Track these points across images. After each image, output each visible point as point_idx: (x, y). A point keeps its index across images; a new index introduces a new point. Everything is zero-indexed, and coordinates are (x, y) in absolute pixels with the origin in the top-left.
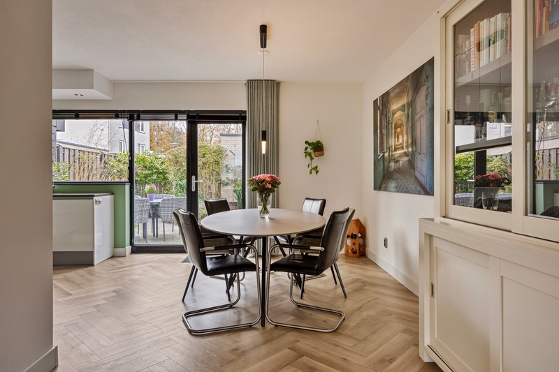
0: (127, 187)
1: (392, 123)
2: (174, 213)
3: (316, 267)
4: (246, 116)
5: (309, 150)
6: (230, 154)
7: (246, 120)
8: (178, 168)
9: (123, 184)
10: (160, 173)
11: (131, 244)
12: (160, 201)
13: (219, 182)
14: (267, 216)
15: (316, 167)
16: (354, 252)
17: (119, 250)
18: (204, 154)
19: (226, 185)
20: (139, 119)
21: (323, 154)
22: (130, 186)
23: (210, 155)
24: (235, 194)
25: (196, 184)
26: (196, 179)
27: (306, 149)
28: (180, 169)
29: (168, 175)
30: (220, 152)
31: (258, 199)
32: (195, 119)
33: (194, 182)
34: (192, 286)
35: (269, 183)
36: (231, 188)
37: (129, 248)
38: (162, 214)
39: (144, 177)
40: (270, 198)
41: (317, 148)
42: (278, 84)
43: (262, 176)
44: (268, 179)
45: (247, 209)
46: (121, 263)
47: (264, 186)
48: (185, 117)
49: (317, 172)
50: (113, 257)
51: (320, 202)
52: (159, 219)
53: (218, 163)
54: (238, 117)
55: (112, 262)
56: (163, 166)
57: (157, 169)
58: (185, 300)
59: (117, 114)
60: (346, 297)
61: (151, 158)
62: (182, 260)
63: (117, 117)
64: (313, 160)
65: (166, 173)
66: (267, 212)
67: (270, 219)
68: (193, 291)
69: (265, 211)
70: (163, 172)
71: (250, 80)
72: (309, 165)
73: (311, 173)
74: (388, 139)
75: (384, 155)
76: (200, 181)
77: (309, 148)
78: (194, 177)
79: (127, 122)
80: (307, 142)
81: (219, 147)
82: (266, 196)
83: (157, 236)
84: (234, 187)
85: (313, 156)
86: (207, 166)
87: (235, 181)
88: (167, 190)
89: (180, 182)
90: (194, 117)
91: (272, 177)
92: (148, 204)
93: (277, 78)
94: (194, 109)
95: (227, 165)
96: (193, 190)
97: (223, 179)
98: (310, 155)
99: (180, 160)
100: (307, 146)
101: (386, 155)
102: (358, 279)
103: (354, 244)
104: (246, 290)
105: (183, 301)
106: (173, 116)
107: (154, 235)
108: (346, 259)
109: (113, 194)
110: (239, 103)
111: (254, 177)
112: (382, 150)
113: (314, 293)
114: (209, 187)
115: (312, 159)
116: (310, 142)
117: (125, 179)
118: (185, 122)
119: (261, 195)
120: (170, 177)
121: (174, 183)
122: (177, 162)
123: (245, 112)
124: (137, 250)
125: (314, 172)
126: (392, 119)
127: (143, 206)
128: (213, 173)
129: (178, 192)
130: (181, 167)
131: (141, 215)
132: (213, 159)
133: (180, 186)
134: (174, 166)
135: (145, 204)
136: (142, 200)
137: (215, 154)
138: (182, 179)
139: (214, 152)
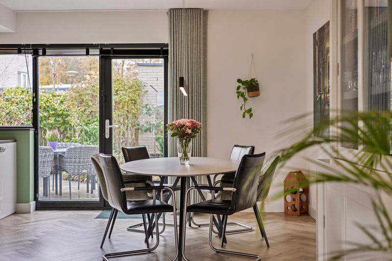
0: (32, 133)
1: (326, 62)
2: (92, 159)
3: (230, 208)
4: (168, 50)
5: (242, 90)
6: (150, 90)
7: (168, 54)
8: (83, 109)
9: (27, 129)
10: (59, 116)
11: (36, 199)
12: (65, 150)
13: (137, 127)
14: (187, 163)
15: (250, 110)
16: (295, 210)
17: (23, 206)
19: (146, 131)
20: (44, 54)
21: (258, 95)
22: (35, 131)
23: (124, 92)
24: (157, 144)
25: (111, 129)
26: (111, 124)
27: (238, 88)
28: (85, 110)
29: (69, 118)
30: (137, 88)
31: (179, 145)
32: (108, 53)
33: (107, 126)
34: (109, 237)
35: (190, 129)
36: (152, 135)
37: (33, 204)
38: (68, 166)
40: (190, 144)
41: (252, 87)
42: (206, 12)
43: (182, 121)
44: (188, 124)
45: (169, 158)
46: (26, 218)
47: (184, 131)
48: (97, 52)
49: (251, 116)
50: (16, 213)
51: (249, 149)
52: (64, 173)
53: (135, 102)
54: (158, 51)
55: (17, 217)
56: (63, 107)
57: (55, 110)
58: (103, 247)
59: (19, 49)
60: (268, 247)
62: (95, 217)
63: (20, 52)
64: (247, 102)
65: (67, 116)
66: (188, 159)
67: (190, 165)
68: (110, 241)
69: (185, 157)
70: (62, 114)
71: (173, 9)
72: (241, 108)
73: (244, 116)
74: (324, 80)
75: (321, 97)
76: (115, 126)
77: (242, 87)
78: (107, 121)
79: (30, 57)
80: (239, 81)
81: (136, 81)
82: (186, 142)
83: (61, 194)
84: (156, 134)
85: (246, 96)
86: (120, 106)
87: (158, 126)
88: (68, 138)
89: (85, 127)
90: (108, 52)
91: (192, 122)
92: (52, 153)
93: (204, 7)
94: (108, 43)
95: (146, 105)
96: (107, 136)
97: (141, 124)
98: (242, 95)
99: (85, 98)
100: (240, 84)
101: (323, 96)
102: (289, 234)
103: (294, 200)
104: (165, 240)
105: (101, 247)
106: (84, 51)
107: (57, 193)
108: (285, 216)
109: (15, 141)
110: (161, 35)
111: (174, 122)
112: (319, 91)
113: (237, 244)
114: (124, 135)
115: (245, 100)
116: (243, 80)
117: (29, 123)
118: (98, 58)
119: (181, 141)
120: (74, 120)
121: (78, 128)
122: (82, 101)
123: (167, 45)
124: (42, 206)
125: (247, 115)
126: (326, 57)
127: (45, 156)
128: (128, 115)
129: (83, 140)
130: (87, 108)
131: (43, 167)
132: (129, 96)
133: (86, 133)
134: (78, 107)
135: (48, 154)
136: (44, 149)
137: (131, 90)
138: (88, 123)
139: (129, 88)
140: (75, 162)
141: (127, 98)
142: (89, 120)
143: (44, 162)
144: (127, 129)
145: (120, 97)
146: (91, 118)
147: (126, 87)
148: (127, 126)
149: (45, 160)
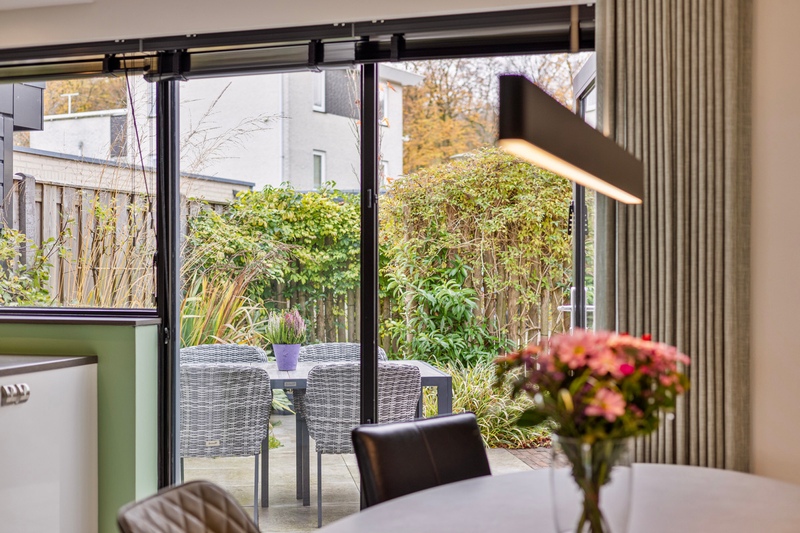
0: (146, 337)
8: (421, 243)
18: (514, 192)
23: (531, 196)
28: (427, 246)
35: (615, 389)
39: (322, 273)
59: (112, 60)
61: (343, 208)
89: (426, 294)
99: (429, 213)
114: (533, 312)
122: (419, 223)
128: (545, 259)
129: (420, 327)
130: (432, 240)
131: (237, 426)
132: (544, 208)
133: (429, 307)
134: (410, 237)
135: (250, 387)
136: (235, 374)
137: (549, 191)
138: (436, 282)
139: (547, 185)
140: (334, 413)
141: (538, 213)
142: (439, 274)
143: (238, 410)
144: (542, 297)
145: (521, 210)
146: (444, 266)
147: (538, 183)
148: (543, 289)
149: (242, 405)
